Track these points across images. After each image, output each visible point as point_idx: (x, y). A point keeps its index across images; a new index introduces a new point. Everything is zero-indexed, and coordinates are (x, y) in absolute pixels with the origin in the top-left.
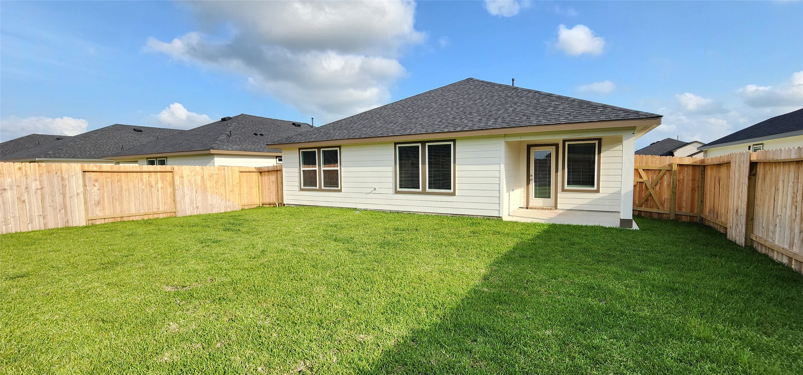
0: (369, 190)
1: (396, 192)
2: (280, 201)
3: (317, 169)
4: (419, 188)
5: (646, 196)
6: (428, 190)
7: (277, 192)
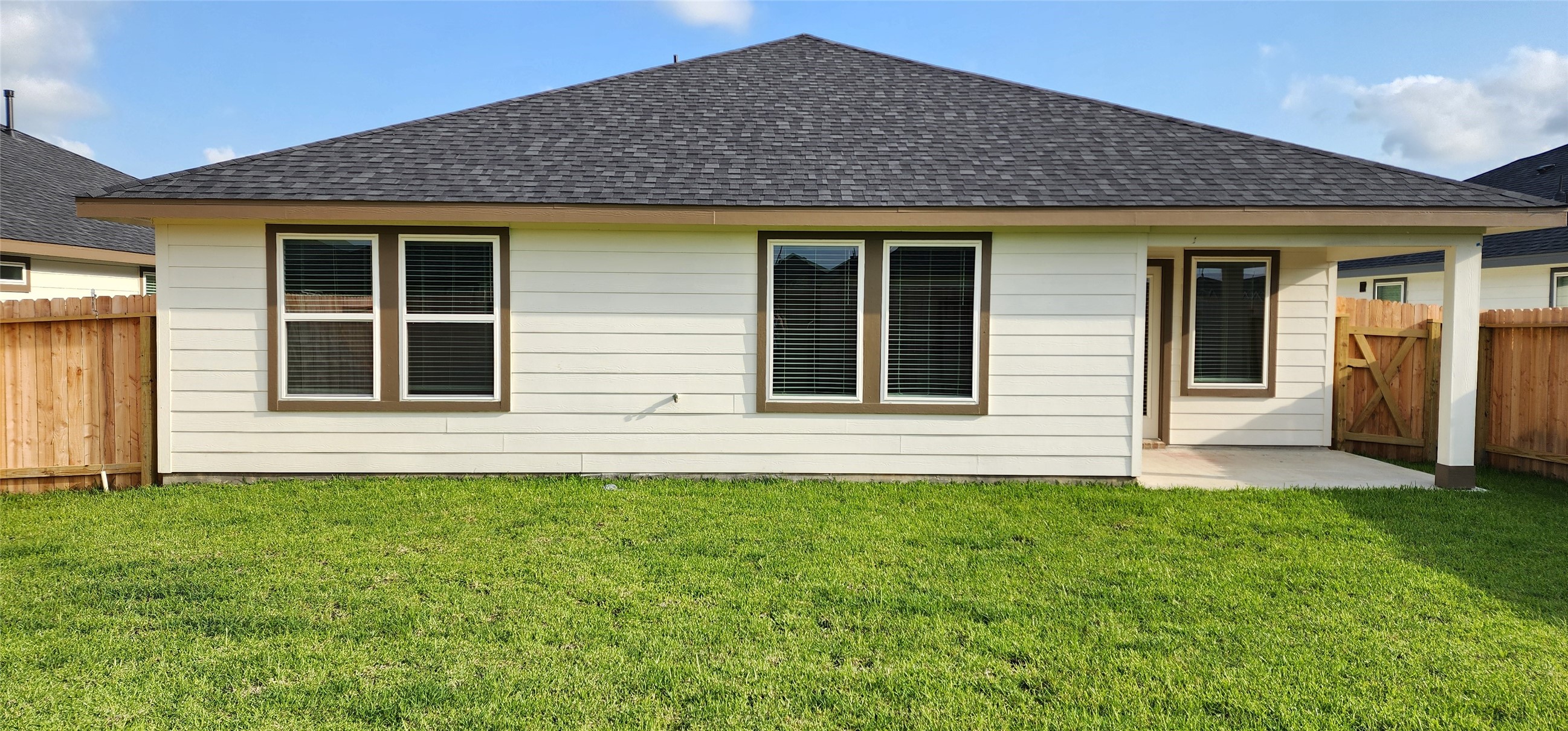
0: (643, 403)
1: (763, 407)
2: (119, 460)
3: (375, 317)
4: (853, 392)
5: (1373, 403)
6: (886, 398)
7: (100, 420)
